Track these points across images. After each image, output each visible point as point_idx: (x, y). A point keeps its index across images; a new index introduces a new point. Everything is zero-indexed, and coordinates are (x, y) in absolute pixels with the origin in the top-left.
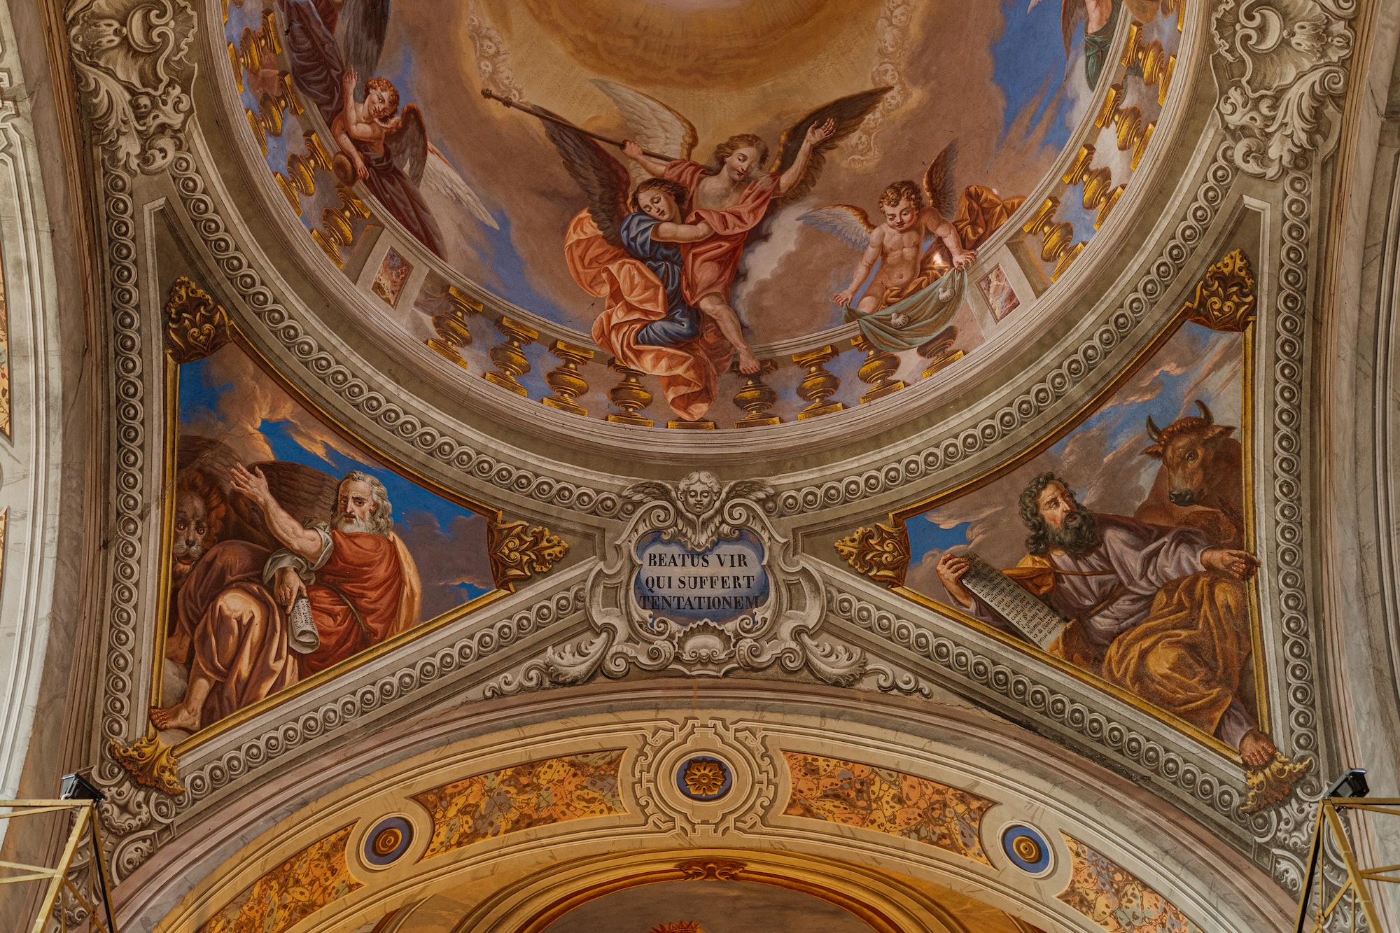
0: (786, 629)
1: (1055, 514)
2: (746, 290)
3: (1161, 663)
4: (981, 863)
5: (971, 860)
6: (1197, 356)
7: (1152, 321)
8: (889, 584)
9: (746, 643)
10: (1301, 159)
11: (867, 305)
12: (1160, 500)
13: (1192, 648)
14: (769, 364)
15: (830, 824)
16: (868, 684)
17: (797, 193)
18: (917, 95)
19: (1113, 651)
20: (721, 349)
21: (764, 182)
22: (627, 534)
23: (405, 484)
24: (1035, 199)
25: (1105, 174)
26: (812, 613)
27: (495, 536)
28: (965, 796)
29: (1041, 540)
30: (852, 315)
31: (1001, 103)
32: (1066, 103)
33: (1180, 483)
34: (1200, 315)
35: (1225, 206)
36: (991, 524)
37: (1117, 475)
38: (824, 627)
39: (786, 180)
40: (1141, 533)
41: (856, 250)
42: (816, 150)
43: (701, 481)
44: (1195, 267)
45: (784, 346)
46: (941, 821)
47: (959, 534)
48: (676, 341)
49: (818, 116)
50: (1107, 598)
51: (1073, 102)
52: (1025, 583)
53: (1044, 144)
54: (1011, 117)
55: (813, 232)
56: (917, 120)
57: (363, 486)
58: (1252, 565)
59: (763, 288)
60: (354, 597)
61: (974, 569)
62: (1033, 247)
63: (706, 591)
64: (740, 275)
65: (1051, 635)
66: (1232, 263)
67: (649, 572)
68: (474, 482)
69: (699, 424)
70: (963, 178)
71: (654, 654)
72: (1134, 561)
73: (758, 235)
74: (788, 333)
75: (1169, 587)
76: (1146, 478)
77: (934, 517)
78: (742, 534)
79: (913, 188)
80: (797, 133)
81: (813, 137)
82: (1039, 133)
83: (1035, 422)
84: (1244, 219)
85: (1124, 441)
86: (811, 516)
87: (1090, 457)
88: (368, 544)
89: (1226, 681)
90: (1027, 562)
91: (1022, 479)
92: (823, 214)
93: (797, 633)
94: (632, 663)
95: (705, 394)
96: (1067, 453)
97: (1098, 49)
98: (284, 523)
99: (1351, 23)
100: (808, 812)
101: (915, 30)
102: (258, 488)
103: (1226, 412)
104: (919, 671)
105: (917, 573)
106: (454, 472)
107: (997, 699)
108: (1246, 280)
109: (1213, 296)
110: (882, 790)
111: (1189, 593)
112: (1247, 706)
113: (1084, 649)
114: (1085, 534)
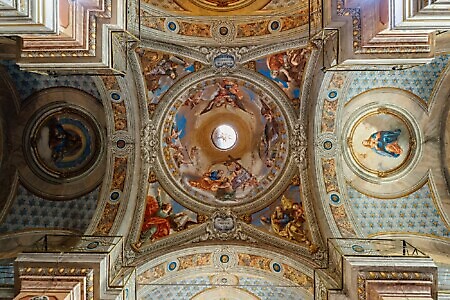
1: (173, 74)
3: (154, 58)
6: (155, 99)
7: (162, 103)
8: (196, 62)
9: (217, 52)
10: (145, 128)
12: (158, 79)
13: (150, 61)
16: (199, 47)
19: (162, 57)
20: (222, 84)
23: (268, 76)
26: (207, 56)
27: (255, 68)
28: (182, 34)
31: (185, 116)
32: (177, 120)
33: (155, 82)
34: (155, 105)
35: (154, 119)
36: (182, 72)
37: (164, 81)
38: (206, 54)
40: (160, 74)
44: (157, 111)
46: (186, 28)
47: (186, 70)
48: (228, 85)
50: (164, 64)
52: (176, 64)
53: (179, 114)
56: (196, 112)
57: (274, 77)
58: (143, 74)
60: (277, 62)
61: (184, 65)
62: (179, 103)
63: (223, 59)
64: (219, 92)
65: (172, 58)
66: (152, 112)
67: (232, 62)
71: (231, 50)
72: (160, 70)
75: (155, 68)
76: (160, 82)
77: (190, 72)
78: (218, 67)
81: (209, 108)
83: (177, 86)
84: (151, 118)
85: (164, 86)
86: (208, 70)
87: (169, 84)
88: (274, 69)
89: (144, 58)
90: (176, 67)
91: (178, 79)
93: (210, 53)
94: (235, 49)
96: (171, 83)
98: (286, 73)
100: (207, 26)
102: (289, 79)
103: (150, 93)
104: (191, 50)
105: (192, 64)
107: (179, 47)
108: (150, 110)
109: (154, 107)
110: (195, 32)
111: (152, 68)
112: (140, 56)
113: (166, 57)
114: (168, 73)
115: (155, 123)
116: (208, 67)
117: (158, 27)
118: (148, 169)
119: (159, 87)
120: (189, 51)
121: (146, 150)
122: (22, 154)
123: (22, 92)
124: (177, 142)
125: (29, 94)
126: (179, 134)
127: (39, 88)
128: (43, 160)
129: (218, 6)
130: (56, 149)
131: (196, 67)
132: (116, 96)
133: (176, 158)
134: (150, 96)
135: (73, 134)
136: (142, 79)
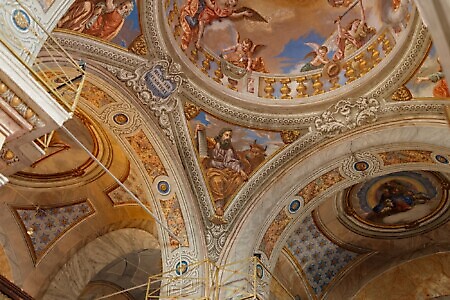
0: (163, 107)
1: (225, 137)
2: (209, 28)
3: (216, 180)
4: (150, 180)
5: (150, 179)
6: (274, 139)
7: (275, 126)
8: (187, 118)
9: (153, 102)
10: (325, 132)
11: (225, 57)
12: (243, 154)
13: (224, 183)
14: (200, 49)
15: (131, 147)
16: (165, 131)
17: (234, 19)
18: (270, 30)
19: (211, 169)
20: (196, 35)
21: (230, 10)
22: (158, 62)
23: (137, 13)
24: (272, 76)
25: (289, 90)
26: (169, 110)
27: (138, 39)
28: (163, 169)
29: (218, 139)
30: (221, 56)
31: (282, 51)
32: (293, 67)
33: (249, 155)
34: (283, 135)
35: (306, 124)
36: (214, 127)
37: (241, 142)
38: (168, 114)
39: (234, 14)
40: (235, 155)
41: (233, 43)
42: (244, 15)
43: (179, 67)
44: (291, 127)
45: (206, 49)
46: (153, 168)
47: (207, 123)
48: (190, 25)
49: (251, 11)
50: (218, 160)
51: (295, 69)
52: (208, 142)
53: (282, 68)
54: (281, 55)
55: (228, 30)
56: (265, 33)
57: (130, 5)
58: (247, 180)
59: (211, 31)
60: (105, 24)
62: (264, 84)
63: (157, 86)
64: (210, 24)
65: (203, 155)
66: (296, 133)
67: (152, 72)
68: (147, 26)
69: (183, 50)
70: (262, 54)
71: (137, 88)
72: (229, 158)
73: (220, 19)
74: (209, 46)
75: (230, 169)
76: (247, 148)
77: (206, 116)
78: (174, 83)
79: (252, 45)
80: (245, 9)
81: (245, 13)
82: (283, 65)
83: (239, 120)
84: (307, 129)
85: (248, 138)
86: (188, 93)
87: (241, 135)
88: (118, 17)
89: (225, 194)
90: (212, 140)
91: (227, 126)
92: (233, 29)
93: (163, 110)
94: (132, 86)
95: (188, 44)
96: (238, 130)
97: (309, 67)
99: (357, 126)
100: (130, 141)
101: (283, 19)
103: (268, 153)
104: (175, 137)
105: (193, 121)
106: (146, 20)
107: (183, 157)
108: (295, 138)
109: (287, 135)
110: (149, 153)
111: (232, 173)
112: (225, 202)
113: (206, 164)
114: (226, 146)
115: (312, 121)
116: (183, 96)
117: (177, 208)
118: (388, 106)
119: (255, 144)
120: (179, 138)
121: (359, 116)
122: (433, 232)
123: (348, 260)
124: (332, 45)
125: (347, 252)
126: (316, 47)
127: (333, 247)
128: (432, 211)
129: (90, 123)
130: (412, 202)
131: (195, 112)
132: (294, 207)
133: (361, 40)
134: (274, 149)
135: (381, 193)
136: (255, 177)
